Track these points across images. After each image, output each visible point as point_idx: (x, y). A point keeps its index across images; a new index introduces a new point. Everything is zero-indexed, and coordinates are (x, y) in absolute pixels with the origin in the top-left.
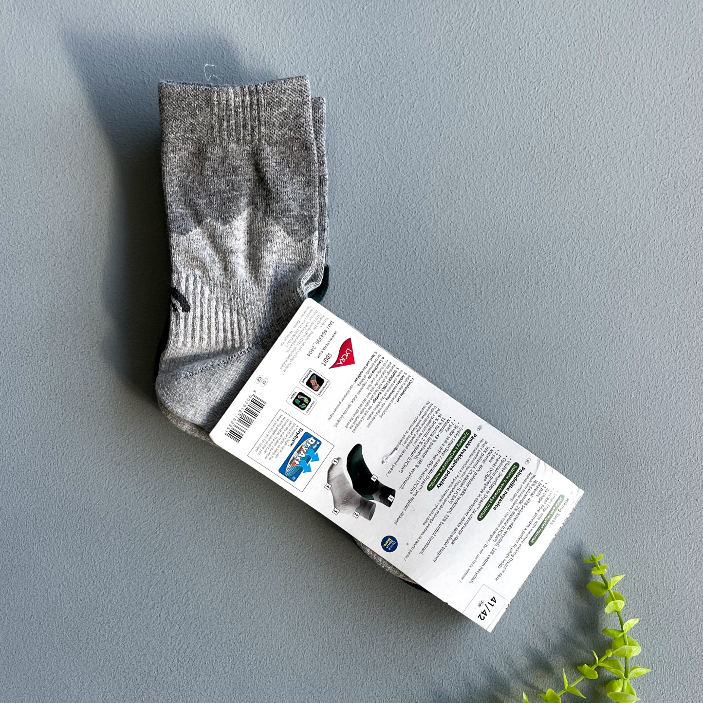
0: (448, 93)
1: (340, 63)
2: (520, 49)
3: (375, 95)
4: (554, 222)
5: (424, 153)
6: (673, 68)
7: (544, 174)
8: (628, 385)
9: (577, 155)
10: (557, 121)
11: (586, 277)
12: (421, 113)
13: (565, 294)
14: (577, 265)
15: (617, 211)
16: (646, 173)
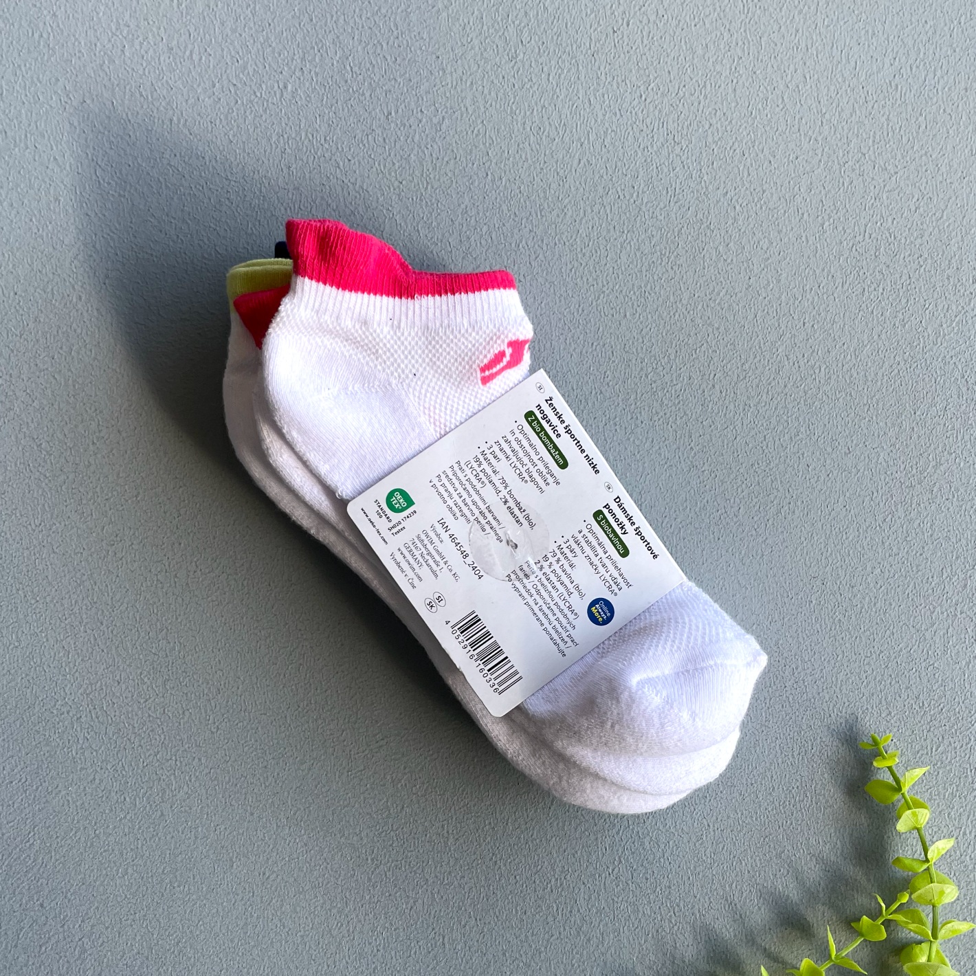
0: (498, 106)
1: (317, 60)
2: (614, 32)
3: (377, 110)
4: (677, 316)
5: (459, 205)
6: (869, 58)
7: (658, 237)
8: (805, 585)
9: (711, 205)
10: (678, 149)
11: (732, 407)
12: (454, 140)
13: (698, 435)
14: (717, 387)
15: (780, 297)
16: (828, 232)
